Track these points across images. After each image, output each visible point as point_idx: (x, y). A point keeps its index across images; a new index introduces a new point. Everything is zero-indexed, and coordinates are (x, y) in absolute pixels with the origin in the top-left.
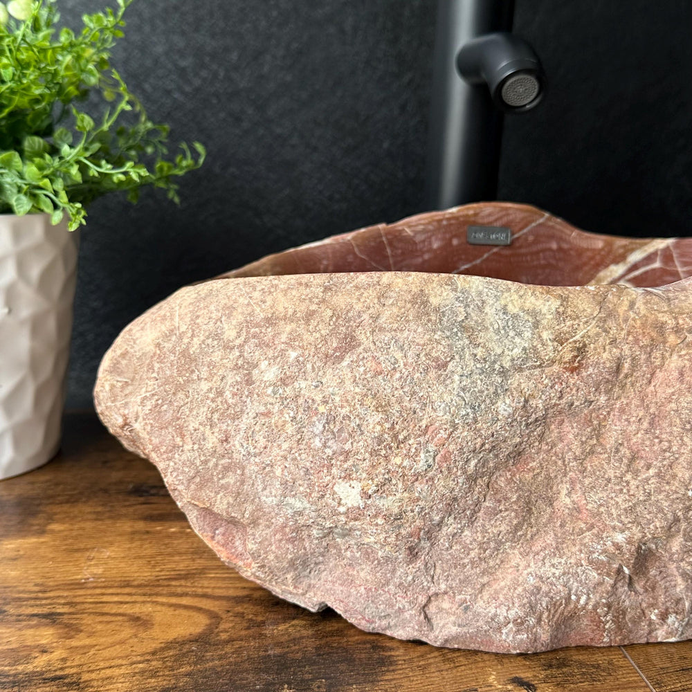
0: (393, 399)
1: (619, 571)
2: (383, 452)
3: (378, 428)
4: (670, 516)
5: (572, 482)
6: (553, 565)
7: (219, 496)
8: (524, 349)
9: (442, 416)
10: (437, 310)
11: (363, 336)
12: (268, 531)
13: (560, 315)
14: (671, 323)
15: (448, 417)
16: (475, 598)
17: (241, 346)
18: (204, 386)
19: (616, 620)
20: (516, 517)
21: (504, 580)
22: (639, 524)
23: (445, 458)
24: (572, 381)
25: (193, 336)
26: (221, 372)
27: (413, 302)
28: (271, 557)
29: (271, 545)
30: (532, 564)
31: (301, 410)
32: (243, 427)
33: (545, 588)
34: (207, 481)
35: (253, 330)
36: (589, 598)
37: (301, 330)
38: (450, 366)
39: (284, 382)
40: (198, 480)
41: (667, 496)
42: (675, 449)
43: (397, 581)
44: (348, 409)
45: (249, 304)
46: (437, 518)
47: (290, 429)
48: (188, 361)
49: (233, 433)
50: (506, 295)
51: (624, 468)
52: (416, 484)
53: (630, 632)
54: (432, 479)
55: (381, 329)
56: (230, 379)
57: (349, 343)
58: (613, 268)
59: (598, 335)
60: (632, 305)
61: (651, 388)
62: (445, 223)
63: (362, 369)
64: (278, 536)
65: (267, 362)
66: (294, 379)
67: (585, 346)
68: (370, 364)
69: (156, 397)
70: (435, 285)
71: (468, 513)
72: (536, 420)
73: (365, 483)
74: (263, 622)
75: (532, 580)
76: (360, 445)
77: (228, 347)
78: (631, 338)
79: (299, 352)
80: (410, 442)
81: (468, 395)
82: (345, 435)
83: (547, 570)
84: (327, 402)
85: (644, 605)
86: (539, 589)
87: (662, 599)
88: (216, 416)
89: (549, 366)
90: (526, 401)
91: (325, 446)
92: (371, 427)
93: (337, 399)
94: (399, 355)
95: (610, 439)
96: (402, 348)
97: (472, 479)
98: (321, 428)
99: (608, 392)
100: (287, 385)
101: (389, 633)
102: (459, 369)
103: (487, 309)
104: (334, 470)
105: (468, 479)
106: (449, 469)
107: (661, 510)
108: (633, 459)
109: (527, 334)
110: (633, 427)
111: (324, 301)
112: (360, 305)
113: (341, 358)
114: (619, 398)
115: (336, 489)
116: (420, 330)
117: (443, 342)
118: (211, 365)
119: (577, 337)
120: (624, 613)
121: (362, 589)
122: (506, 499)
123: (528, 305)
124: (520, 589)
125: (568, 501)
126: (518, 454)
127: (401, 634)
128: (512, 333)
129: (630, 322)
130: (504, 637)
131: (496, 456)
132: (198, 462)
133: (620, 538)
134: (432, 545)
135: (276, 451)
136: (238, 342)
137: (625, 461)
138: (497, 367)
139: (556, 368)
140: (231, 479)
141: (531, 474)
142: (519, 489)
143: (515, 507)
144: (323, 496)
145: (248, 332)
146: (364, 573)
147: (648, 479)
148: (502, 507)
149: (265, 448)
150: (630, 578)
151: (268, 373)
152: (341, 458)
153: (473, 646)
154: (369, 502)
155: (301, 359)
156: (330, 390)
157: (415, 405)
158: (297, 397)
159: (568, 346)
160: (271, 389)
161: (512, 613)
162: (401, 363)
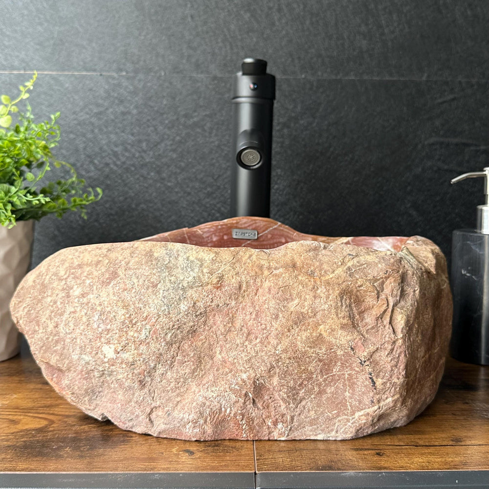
0: (131, 303)
1: (246, 395)
2: (125, 329)
3: (123, 317)
4: (268, 364)
5: (221, 347)
6: (212, 391)
7: (53, 356)
8: (194, 277)
9: (153, 310)
10: (156, 259)
11: (121, 272)
12: (75, 374)
13: (213, 261)
14: (267, 265)
15: (156, 311)
16: (174, 409)
17: (66, 279)
18: (49, 299)
19: (248, 424)
20: (193, 365)
21: (189, 397)
22: (253, 368)
23: (155, 333)
24: (217, 293)
25: (47, 275)
26: (56, 292)
27: (146, 255)
28: (76, 388)
29: (76, 381)
30: (202, 390)
31: (90, 309)
32: (64, 319)
33: (208, 403)
34: (49, 348)
35: (72, 271)
36: (231, 410)
37: (93, 270)
38: (159, 286)
39: (83, 295)
40: (44, 348)
41: (266, 353)
42: (268, 328)
43: (135, 399)
44: (110, 308)
45: (72, 259)
46: (152, 365)
47: (84, 319)
48: (44, 287)
49: (60, 323)
50: (190, 251)
51: (244, 338)
52: (141, 346)
53: (258, 432)
54: (148, 343)
55: (130, 269)
56: (60, 296)
57: (115, 275)
59: (230, 270)
60: (251, 256)
61: (257, 297)
62: (220, 227)
63: (117, 288)
64: (79, 376)
65: (76, 286)
66: (88, 294)
67: (223, 276)
68: (122, 286)
69: (29, 306)
70: (158, 247)
71: (169, 362)
72: (201, 314)
73: (116, 345)
74: (75, 425)
75: (201, 399)
76: (114, 327)
77: (60, 280)
78: (246, 272)
79: (91, 280)
80: (138, 324)
81: (166, 300)
82: (108, 321)
83: (210, 394)
84: (101, 305)
85: (264, 416)
86: (205, 404)
87: (273, 413)
88: (53, 314)
89: (206, 286)
90: (195, 303)
91: (98, 327)
92: (120, 316)
93: (106, 303)
94: (135, 281)
95: (238, 323)
96: (137, 278)
97: (170, 344)
98: (97, 318)
99: (236, 299)
100: (84, 297)
101: (134, 430)
102: (163, 287)
103: (180, 258)
104: (103, 340)
105: (167, 343)
106: (157, 338)
107: (264, 361)
108: (249, 334)
109: (196, 270)
110: (248, 317)
111: (106, 255)
112: (122, 257)
113: (109, 283)
114: (241, 302)
115: (103, 349)
116: (147, 268)
117: (157, 274)
118: (53, 289)
119: (220, 271)
120: (253, 420)
121: (119, 405)
122: (188, 355)
123: (200, 256)
124: (195, 404)
125: (220, 357)
126: (193, 332)
127: (139, 430)
128: (189, 270)
129: (247, 264)
130: (187, 430)
131: (182, 332)
132: (44, 339)
133: (244, 376)
134: (152, 380)
135: (78, 331)
136: (65, 277)
137: (245, 335)
138: (180, 286)
139: (209, 287)
140: (59, 347)
141: (201, 342)
142: (195, 350)
143: (193, 360)
144: (97, 353)
145: (70, 272)
146: (120, 396)
147: (256, 345)
148: (186, 360)
149: (73, 330)
150: (253, 400)
151: (77, 291)
152: (106, 333)
153: (173, 436)
154: (118, 355)
155: (91, 284)
156: (103, 299)
157: (141, 305)
158: (88, 303)
159: (215, 276)
160: (77, 299)
161: (191, 417)
162: (136, 284)
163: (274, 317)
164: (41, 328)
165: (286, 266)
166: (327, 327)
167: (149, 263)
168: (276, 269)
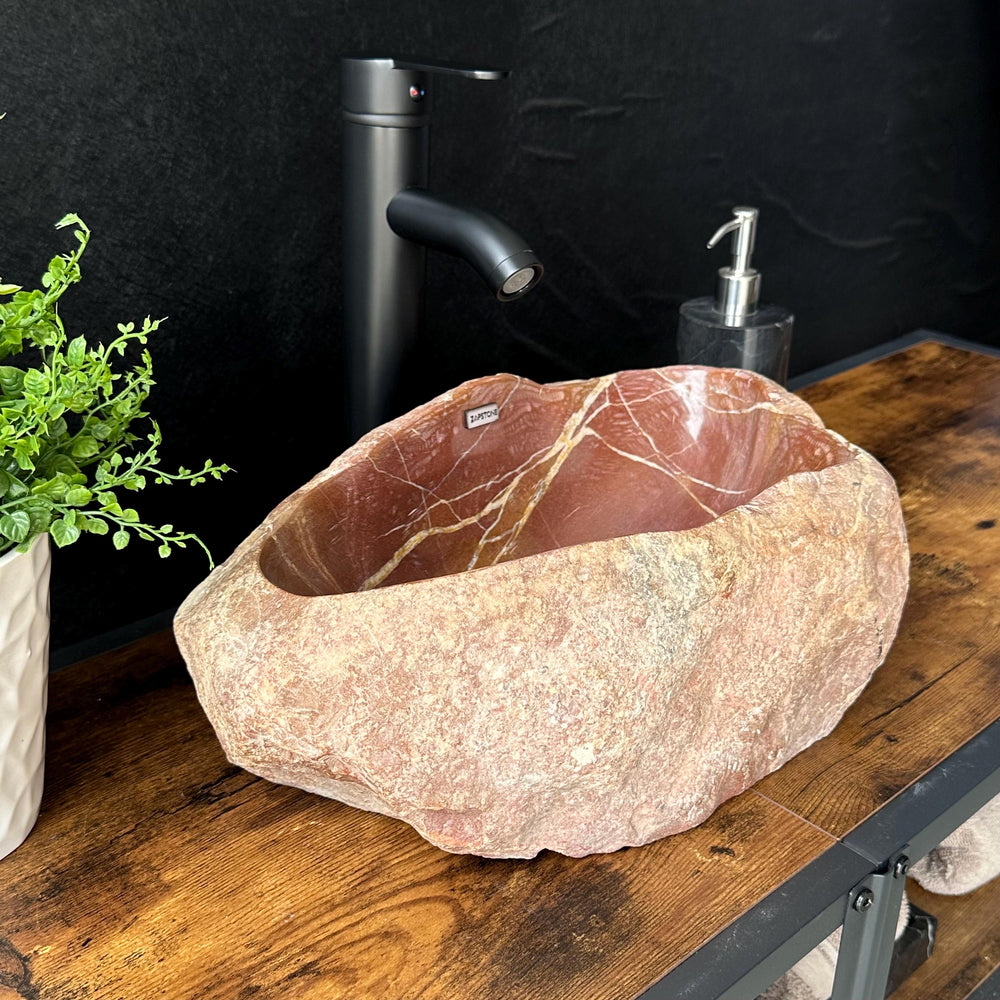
0: (611, 664)
1: (756, 735)
2: (609, 711)
3: (604, 692)
4: (787, 682)
5: (725, 681)
6: (716, 749)
7: (455, 795)
8: (697, 591)
9: (650, 666)
10: (625, 575)
11: (574, 615)
12: (503, 809)
13: (712, 554)
14: (780, 538)
15: (654, 665)
16: (667, 797)
17: (462, 653)
18: (428, 700)
19: (750, 771)
20: (692, 722)
21: (686, 774)
22: (769, 695)
23: (653, 698)
24: (727, 605)
25: (405, 654)
26: (445, 683)
27: (606, 573)
29: (507, 819)
30: (704, 755)
31: (533, 696)
32: (476, 726)
33: (713, 769)
34: (440, 784)
35: (471, 636)
36: (738, 763)
37: (518, 624)
38: (648, 623)
39: (512, 676)
40: (430, 786)
41: (787, 668)
42: (790, 632)
43: (612, 808)
44: (576, 684)
45: (458, 611)
46: (645, 748)
47: (524, 716)
48: (404, 679)
49: (466, 734)
50: (670, 546)
51: (760, 658)
52: (634, 728)
53: (756, 774)
54: (644, 719)
55: (587, 605)
56: (455, 688)
57: (564, 625)
58: (574, 415)
59: (740, 562)
60: (750, 528)
62: (445, 414)
63: (582, 646)
64: (513, 810)
65: (491, 662)
66: (520, 670)
67: (734, 574)
68: (588, 640)
69: (371, 722)
70: (615, 552)
73: (596, 741)
74: (493, 887)
75: (706, 767)
76: (589, 712)
77: (448, 657)
79: (522, 645)
80: (628, 695)
81: (665, 642)
82: (576, 707)
83: (713, 754)
85: (765, 751)
86: (709, 771)
87: (775, 742)
88: (445, 724)
89: (713, 598)
90: (701, 632)
91: (561, 722)
92: (597, 693)
94: (608, 625)
95: (749, 642)
96: (608, 618)
98: (555, 708)
99: (747, 604)
100: (514, 678)
101: (600, 851)
102: (655, 622)
103: (662, 564)
104: (570, 740)
105: (666, 708)
106: (655, 706)
107: (783, 680)
108: (765, 649)
109: (696, 578)
111: (528, 591)
112: (563, 587)
113: (561, 640)
114: (754, 606)
115: (572, 754)
116: (618, 597)
117: (638, 603)
118: (433, 678)
119: (728, 569)
120: (755, 763)
121: (583, 826)
122: (686, 711)
123: (688, 551)
124: (699, 777)
125: (721, 695)
127: (611, 848)
128: (685, 580)
129: (756, 544)
130: (688, 818)
132: (429, 771)
133: (757, 710)
134: (637, 769)
135: (511, 739)
137: (760, 652)
138: (681, 612)
139: (717, 598)
140: (464, 776)
141: (700, 685)
142: (693, 700)
143: (691, 715)
144: (560, 764)
145: (466, 639)
146: (585, 812)
147: (774, 660)
148: (683, 719)
149: (500, 738)
151: (496, 672)
153: (665, 835)
154: (600, 756)
155: (525, 651)
156: (557, 671)
157: (629, 664)
158: (526, 686)
159: (724, 579)
160: (501, 686)
161: (694, 797)
162: (611, 632)
163: (799, 613)
164: (415, 752)
166: (855, 603)
167: (619, 585)
168: (793, 539)
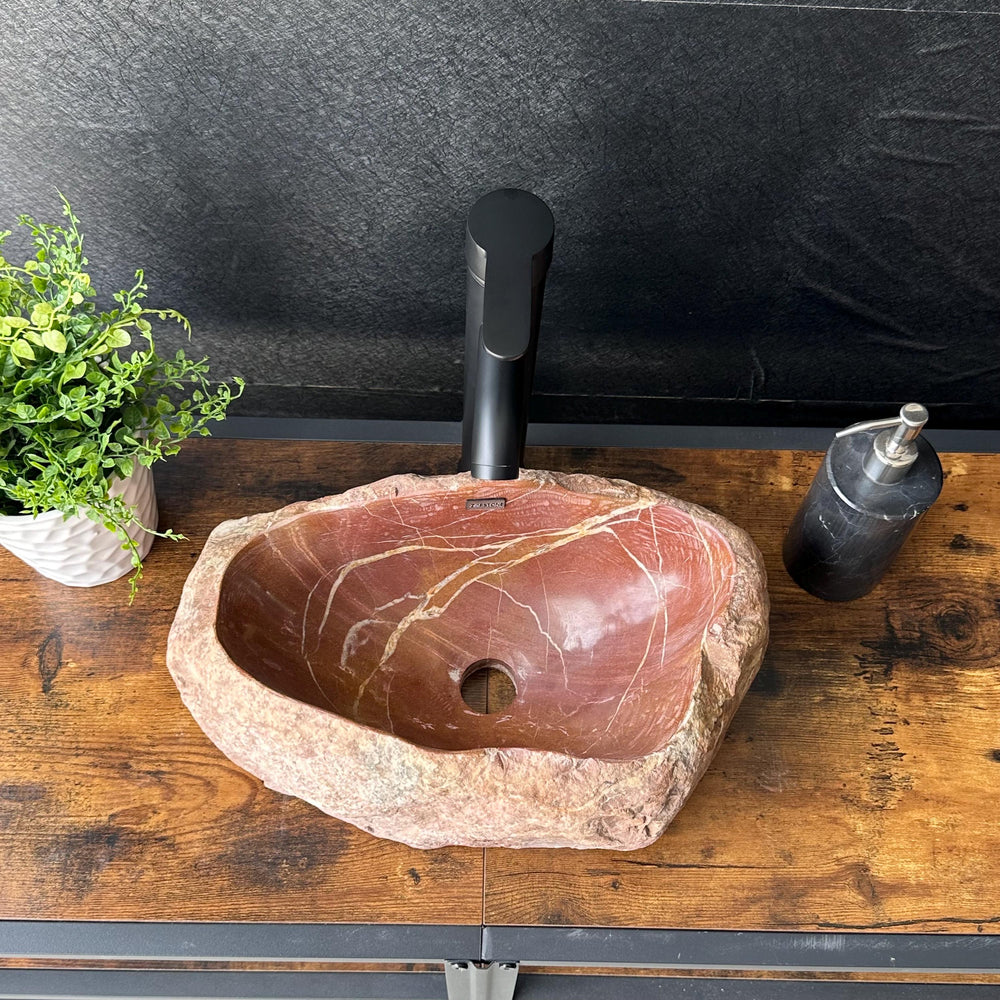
8: (412, 785)
10: (363, 754)
11: (318, 752)
14: (502, 788)
15: (368, 799)
37: (282, 737)
38: (369, 782)
50: (405, 754)
56: (242, 736)
57: (310, 753)
59: (456, 787)
60: (483, 770)
62: (446, 498)
63: (318, 768)
65: (263, 741)
66: (280, 755)
70: (363, 738)
77: (240, 724)
79: (282, 746)
84: (299, 772)
89: (427, 792)
93: (305, 773)
96: (341, 766)
100: (276, 755)
109: (415, 779)
110: (478, 814)
112: (317, 737)
113: (306, 758)
116: (352, 761)
117: (365, 771)
119: (443, 787)
124: (420, 836)
128: (406, 776)
136: (245, 724)
139: (431, 793)
145: (250, 723)
151: (264, 746)
153: (396, 842)
156: (301, 768)
165: (525, 795)
167: (355, 756)
168: (513, 793)
